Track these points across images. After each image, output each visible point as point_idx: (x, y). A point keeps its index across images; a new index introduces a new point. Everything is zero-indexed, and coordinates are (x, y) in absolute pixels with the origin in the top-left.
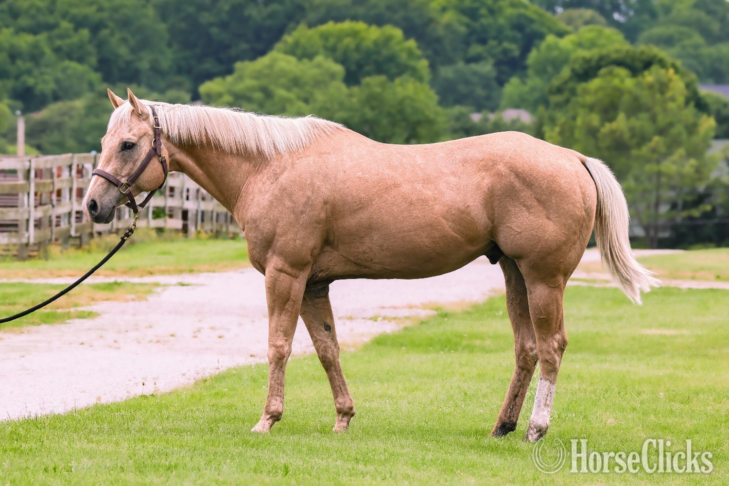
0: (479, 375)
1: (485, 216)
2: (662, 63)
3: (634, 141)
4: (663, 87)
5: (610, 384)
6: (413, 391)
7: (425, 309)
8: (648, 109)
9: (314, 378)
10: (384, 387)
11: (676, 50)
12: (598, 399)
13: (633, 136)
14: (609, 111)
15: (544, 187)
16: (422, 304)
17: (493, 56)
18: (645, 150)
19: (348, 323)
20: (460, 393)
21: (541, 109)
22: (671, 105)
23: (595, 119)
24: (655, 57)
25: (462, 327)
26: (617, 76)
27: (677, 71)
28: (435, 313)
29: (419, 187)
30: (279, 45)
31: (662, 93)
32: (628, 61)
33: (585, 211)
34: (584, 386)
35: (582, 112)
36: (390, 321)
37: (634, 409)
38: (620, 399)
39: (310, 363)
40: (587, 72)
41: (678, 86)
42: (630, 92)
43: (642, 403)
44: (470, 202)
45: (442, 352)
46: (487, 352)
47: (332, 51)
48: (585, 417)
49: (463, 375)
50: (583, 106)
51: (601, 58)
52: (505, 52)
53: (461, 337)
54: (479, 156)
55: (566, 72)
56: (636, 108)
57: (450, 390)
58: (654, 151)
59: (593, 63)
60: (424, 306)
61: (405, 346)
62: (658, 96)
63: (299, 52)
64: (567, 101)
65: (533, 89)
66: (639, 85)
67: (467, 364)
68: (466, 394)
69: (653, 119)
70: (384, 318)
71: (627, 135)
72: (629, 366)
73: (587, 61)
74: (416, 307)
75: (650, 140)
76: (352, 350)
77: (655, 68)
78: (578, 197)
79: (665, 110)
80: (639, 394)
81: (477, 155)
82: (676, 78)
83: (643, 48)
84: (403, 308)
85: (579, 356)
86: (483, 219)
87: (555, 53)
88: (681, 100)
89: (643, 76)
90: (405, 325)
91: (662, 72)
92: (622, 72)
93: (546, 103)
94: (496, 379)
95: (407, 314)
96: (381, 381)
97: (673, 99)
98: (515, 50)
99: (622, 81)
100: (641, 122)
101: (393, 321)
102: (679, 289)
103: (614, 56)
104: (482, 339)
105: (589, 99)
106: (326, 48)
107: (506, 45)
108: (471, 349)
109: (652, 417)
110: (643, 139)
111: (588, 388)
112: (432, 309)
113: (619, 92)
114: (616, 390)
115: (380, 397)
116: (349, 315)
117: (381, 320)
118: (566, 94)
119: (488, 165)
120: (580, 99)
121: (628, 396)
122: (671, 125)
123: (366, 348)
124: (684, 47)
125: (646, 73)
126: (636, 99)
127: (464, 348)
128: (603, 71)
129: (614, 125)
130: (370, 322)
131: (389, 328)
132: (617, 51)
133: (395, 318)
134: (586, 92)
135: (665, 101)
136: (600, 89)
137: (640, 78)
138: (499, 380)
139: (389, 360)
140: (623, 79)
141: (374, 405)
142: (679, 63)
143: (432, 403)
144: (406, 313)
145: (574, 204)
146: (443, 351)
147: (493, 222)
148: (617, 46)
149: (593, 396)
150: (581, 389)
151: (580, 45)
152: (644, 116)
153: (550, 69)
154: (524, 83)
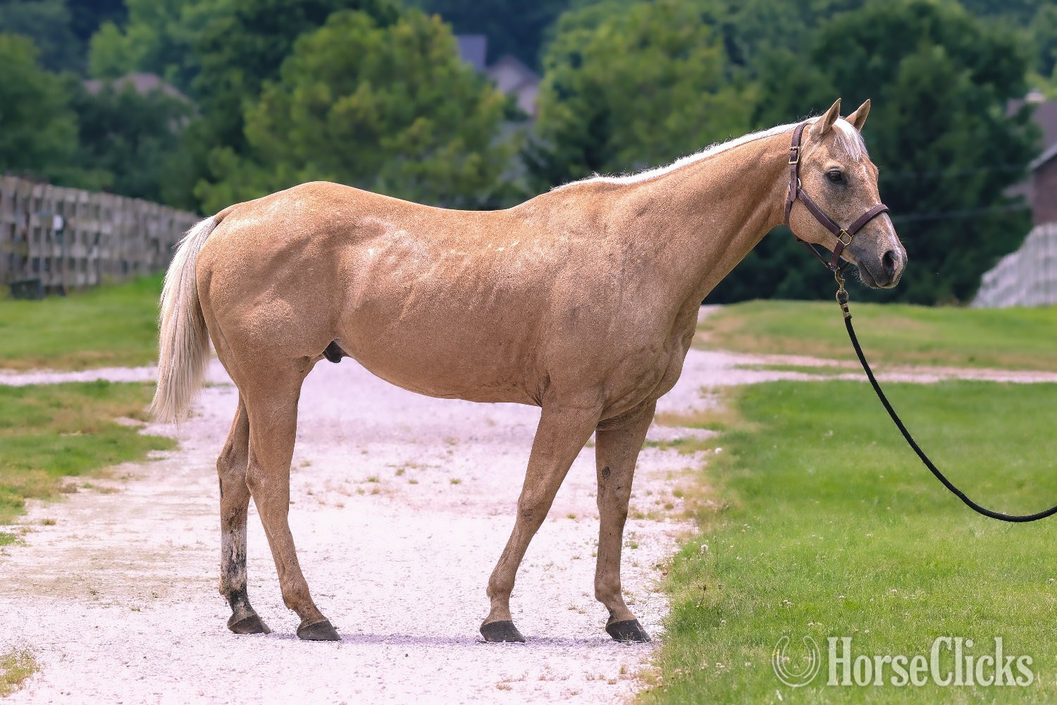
3: (384, 126)
4: (424, 42)
8: (405, 76)
13: (382, 117)
14: (344, 78)
18: (402, 138)
22: (439, 71)
23: (323, 92)
26: (356, 25)
27: (446, 18)
31: (423, 51)
35: (301, 80)
41: (448, 41)
42: (376, 49)
50: (303, 71)
56: (386, 74)
58: (415, 141)
62: (418, 56)
65: (138, 42)
66: (388, 39)
69: (412, 91)
71: (374, 116)
75: (410, 124)
77: (413, 13)
79: (430, 79)
82: (444, 28)
89: (395, 26)
91: (424, 18)
92: (362, 19)
97: (441, 62)
99: (363, 34)
100: (394, 97)
105: (312, 61)
110: (398, 122)
113: (359, 49)
120: (299, 61)
122: (439, 101)
126: (386, 60)
128: (334, 17)
129: (354, 101)
134: (309, 49)
135: (429, 65)
136: (331, 44)
137: (390, 29)
140: (365, 31)
152: (398, 86)
154: (123, 32)
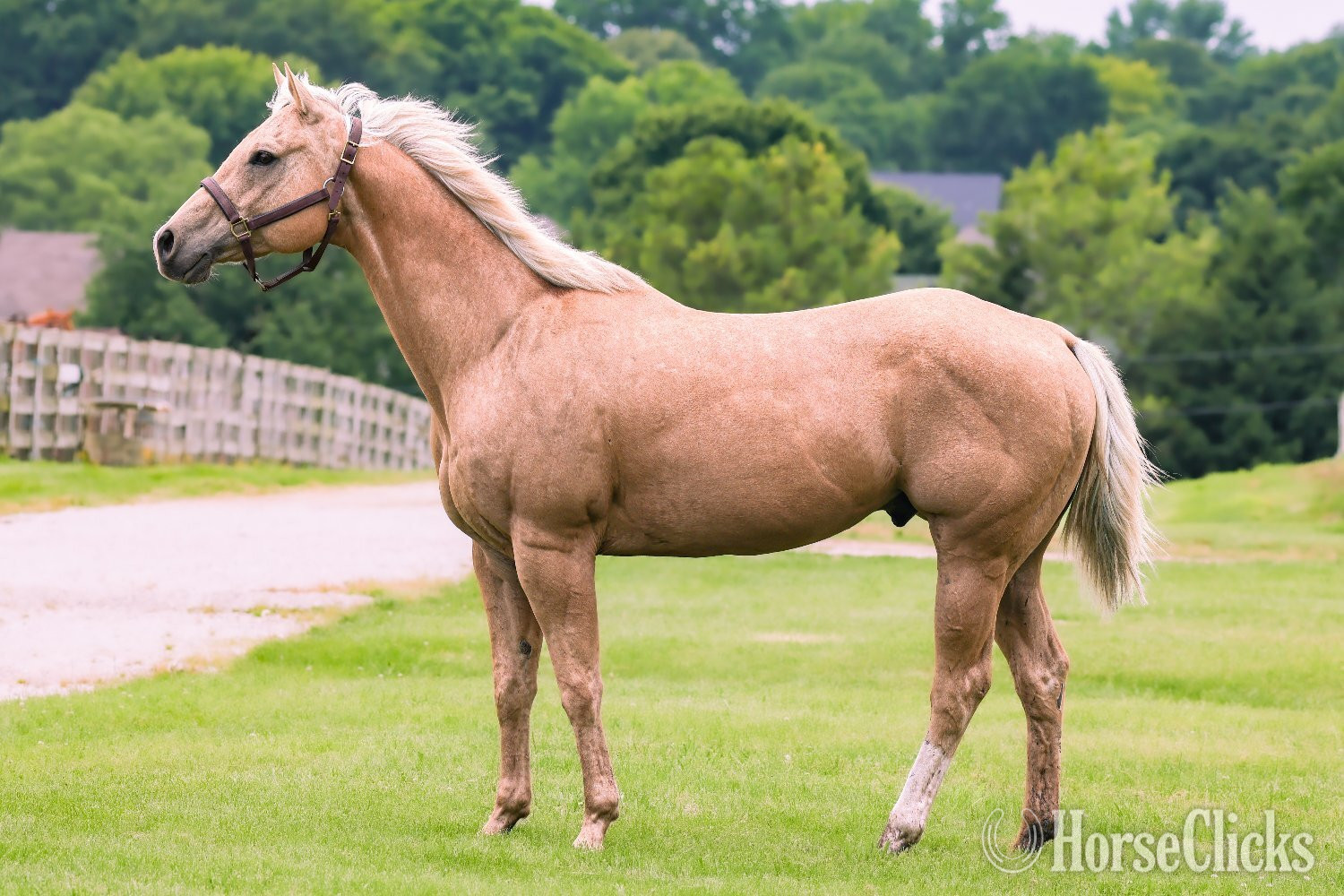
0: (448, 720)
1: (887, 449)
2: (802, 133)
3: (750, 278)
4: (803, 177)
5: (691, 738)
6: (323, 750)
7: (351, 593)
8: (776, 219)
9: (137, 726)
10: (269, 743)
11: (828, 108)
12: (669, 765)
13: (748, 267)
14: (703, 220)
15: (1000, 393)
16: (346, 583)
17: (489, 115)
18: (770, 294)
19: (206, 619)
20: (411, 755)
21: (578, 216)
22: (818, 211)
23: (678, 235)
24: (789, 119)
25: (419, 627)
26: (720, 155)
27: (830, 147)
28: (370, 600)
29: (767, 395)
30: (85, 90)
31: (802, 187)
32: (741, 127)
33: (1073, 439)
34: (644, 741)
35: (652, 221)
36: (284, 616)
37: (735, 785)
38: (709, 765)
39: (130, 696)
40: (665, 148)
41: (831, 175)
42: (743, 186)
43: (751, 773)
44: (861, 425)
45: (381, 676)
46: (466, 676)
47: (183, 103)
48: (644, 800)
49: (418, 719)
50: (655, 210)
51: (691, 122)
52: (512, 107)
53: (418, 646)
54: (879, 337)
55: (625, 145)
56: (754, 215)
57: (392, 748)
59: (676, 131)
60: (351, 588)
61: (312, 663)
62: (795, 194)
63: (124, 104)
64: (627, 200)
65: (564, 179)
66: (759, 171)
67: (426, 700)
68: (421, 755)
69: (786, 236)
70: (274, 611)
71: (737, 267)
72: (730, 703)
73: (663, 126)
74: (336, 589)
75: (780, 275)
76: (213, 670)
77: (790, 141)
78: (1063, 413)
79: (807, 220)
80: (746, 755)
81: (875, 336)
82: (827, 159)
83: (767, 104)
84: (309, 591)
85: (637, 684)
86: (883, 456)
87: (606, 111)
88: (837, 201)
89: (768, 156)
90: (313, 623)
91: (804, 147)
92: (730, 148)
93: (589, 205)
94: (480, 728)
95: (317, 603)
96: (262, 731)
97: (822, 200)
98: (529, 102)
99: (729, 165)
100: (764, 242)
101: (290, 616)
102: (827, 557)
103: (714, 118)
104: (457, 649)
105: (667, 198)
106: (171, 97)
107: (513, 94)
108: (436, 670)
109: (769, 801)
110: (766, 273)
111: (651, 745)
112: (364, 593)
113: (724, 185)
114: (703, 750)
115: (260, 761)
116: (208, 604)
117: (267, 615)
118: (626, 187)
119: (895, 356)
120: (650, 198)
121: (725, 760)
122: (818, 247)
123: (239, 667)
124: (842, 103)
125: (773, 150)
126: (754, 198)
127: (422, 668)
128: (693, 145)
129: (713, 247)
130: (247, 618)
131: (283, 629)
132: (720, 109)
133: (294, 611)
134: (661, 184)
135: (807, 203)
136: (690, 178)
137: (762, 160)
138: (485, 729)
139: (281, 690)
140: (732, 163)
141: (249, 777)
142: (833, 133)
143: (357, 773)
144: (316, 600)
145: (1055, 427)
146: (382, 672)
147: (900, 459)
148: (720, 99)
149: (659, 759)
150: (638, 746)
151: (652, 96)
152: (768, 230)
153: (595, 141)
154: (546, 166)
